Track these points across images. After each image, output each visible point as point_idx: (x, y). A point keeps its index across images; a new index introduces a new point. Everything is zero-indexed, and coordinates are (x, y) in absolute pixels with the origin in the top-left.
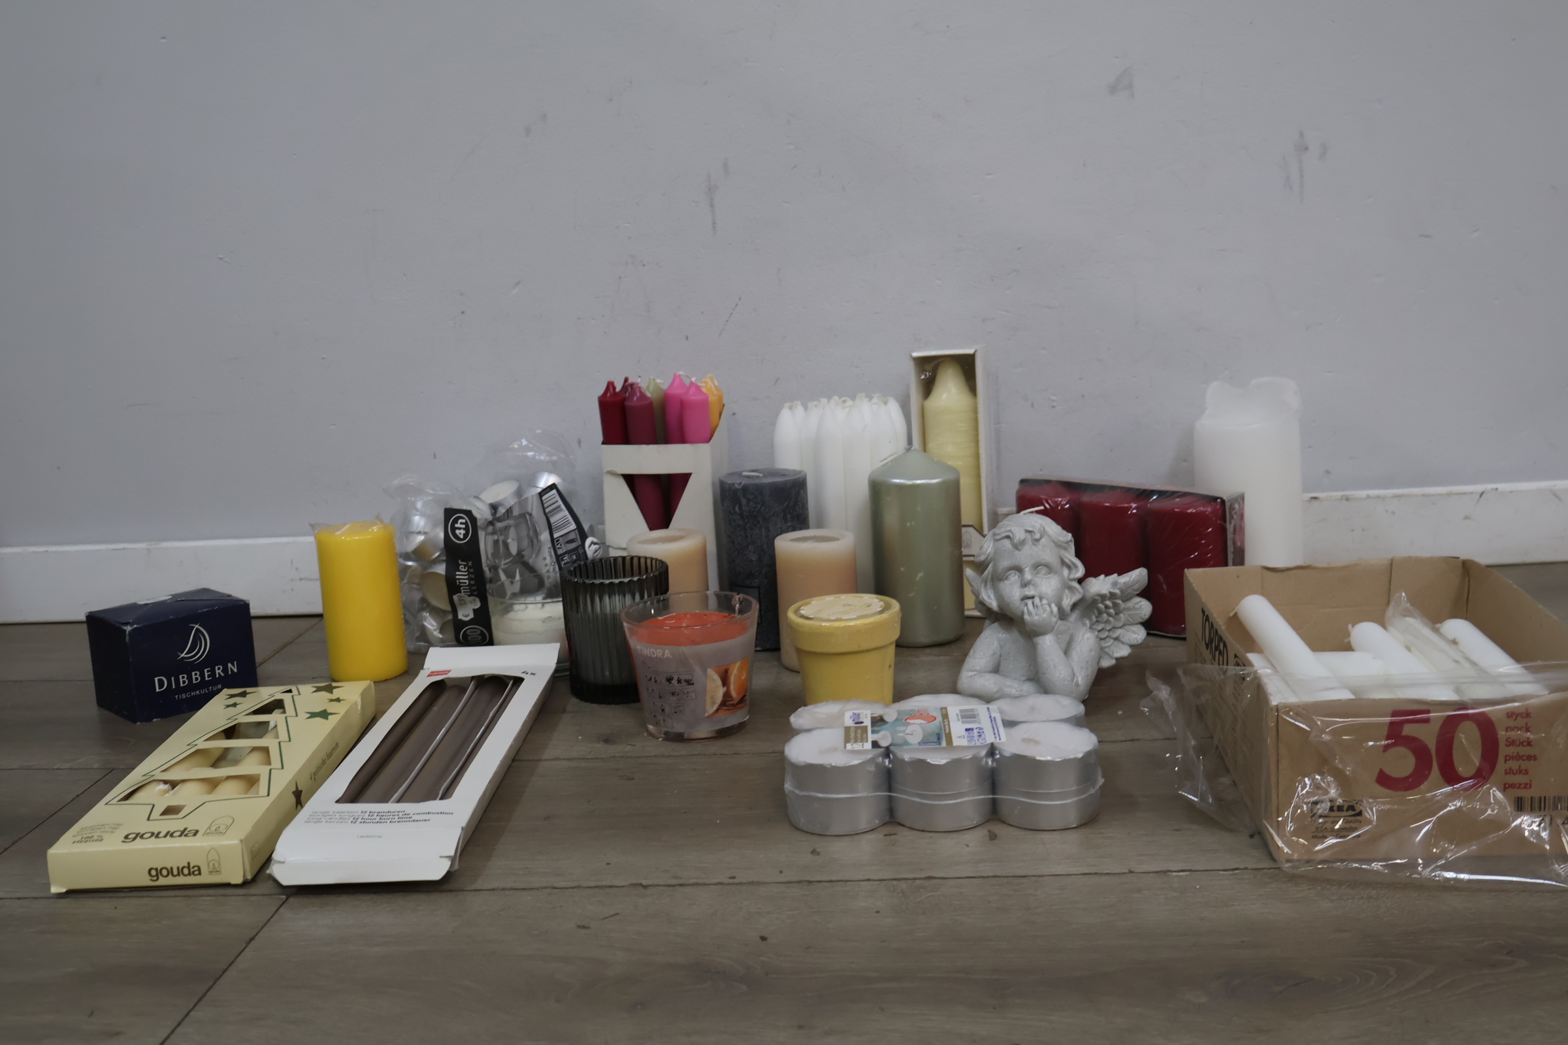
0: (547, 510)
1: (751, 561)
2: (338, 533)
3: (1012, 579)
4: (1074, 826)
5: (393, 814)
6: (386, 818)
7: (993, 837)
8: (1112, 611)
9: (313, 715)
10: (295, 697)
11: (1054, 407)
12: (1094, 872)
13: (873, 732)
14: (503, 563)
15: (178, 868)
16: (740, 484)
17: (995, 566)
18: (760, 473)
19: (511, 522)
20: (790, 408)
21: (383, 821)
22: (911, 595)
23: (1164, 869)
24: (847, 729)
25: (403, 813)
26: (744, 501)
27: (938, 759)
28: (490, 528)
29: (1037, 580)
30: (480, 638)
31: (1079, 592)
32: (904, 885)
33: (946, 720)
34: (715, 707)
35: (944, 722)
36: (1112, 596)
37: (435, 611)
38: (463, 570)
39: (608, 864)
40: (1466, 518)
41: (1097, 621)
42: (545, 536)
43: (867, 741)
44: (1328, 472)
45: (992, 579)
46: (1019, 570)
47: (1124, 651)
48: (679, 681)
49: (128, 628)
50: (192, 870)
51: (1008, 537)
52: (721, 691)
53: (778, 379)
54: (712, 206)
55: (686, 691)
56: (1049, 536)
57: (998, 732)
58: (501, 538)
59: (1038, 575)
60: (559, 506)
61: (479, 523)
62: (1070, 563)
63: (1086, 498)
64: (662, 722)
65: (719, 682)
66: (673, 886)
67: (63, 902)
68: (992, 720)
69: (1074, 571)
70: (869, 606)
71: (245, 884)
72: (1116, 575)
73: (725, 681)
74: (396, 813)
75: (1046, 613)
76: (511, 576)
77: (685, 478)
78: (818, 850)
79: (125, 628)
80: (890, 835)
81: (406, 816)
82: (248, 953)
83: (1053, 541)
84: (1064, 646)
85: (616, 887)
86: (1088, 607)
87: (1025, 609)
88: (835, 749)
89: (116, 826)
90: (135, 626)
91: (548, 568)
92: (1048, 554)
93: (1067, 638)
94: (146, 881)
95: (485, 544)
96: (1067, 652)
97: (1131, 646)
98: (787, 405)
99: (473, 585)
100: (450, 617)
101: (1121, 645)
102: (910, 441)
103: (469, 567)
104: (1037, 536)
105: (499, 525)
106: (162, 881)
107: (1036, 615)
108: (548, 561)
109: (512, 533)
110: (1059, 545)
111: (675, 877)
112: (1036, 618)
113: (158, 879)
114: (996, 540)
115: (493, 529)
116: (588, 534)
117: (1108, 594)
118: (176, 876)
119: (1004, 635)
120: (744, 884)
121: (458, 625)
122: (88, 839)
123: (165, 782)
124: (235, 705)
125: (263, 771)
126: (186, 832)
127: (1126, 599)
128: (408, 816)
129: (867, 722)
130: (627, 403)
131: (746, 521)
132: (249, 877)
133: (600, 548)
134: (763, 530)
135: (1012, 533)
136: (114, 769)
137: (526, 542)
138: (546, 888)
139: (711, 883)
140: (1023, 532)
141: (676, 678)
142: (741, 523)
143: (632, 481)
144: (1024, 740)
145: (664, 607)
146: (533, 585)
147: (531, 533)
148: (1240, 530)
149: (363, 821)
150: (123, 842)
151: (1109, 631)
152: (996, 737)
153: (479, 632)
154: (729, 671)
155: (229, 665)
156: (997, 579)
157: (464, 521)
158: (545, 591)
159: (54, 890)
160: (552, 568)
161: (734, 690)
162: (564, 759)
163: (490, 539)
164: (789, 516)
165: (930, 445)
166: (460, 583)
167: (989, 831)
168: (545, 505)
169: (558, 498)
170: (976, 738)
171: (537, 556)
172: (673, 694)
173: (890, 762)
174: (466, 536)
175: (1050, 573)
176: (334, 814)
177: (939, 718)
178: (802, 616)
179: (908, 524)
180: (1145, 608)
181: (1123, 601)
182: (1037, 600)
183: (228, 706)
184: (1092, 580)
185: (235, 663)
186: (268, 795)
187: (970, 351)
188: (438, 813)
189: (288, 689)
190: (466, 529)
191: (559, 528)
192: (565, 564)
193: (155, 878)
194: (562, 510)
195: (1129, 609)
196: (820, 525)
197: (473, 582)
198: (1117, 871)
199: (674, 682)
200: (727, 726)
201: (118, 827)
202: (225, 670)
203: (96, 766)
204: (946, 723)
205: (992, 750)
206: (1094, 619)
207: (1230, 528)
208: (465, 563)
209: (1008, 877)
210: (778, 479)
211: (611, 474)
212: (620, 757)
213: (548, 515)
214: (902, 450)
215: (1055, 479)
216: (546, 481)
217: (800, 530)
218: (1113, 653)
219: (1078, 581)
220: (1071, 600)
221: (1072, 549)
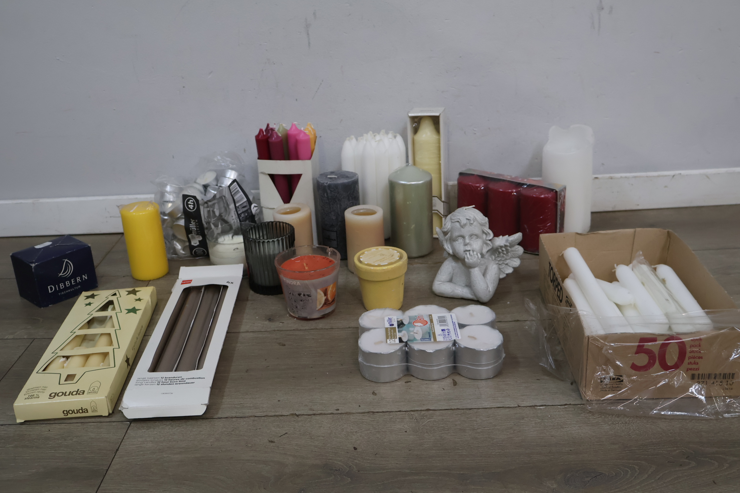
0: (233, 194)
1: (333, 219)
2: (132, 211)
3: (460, 241)
4: (492, 377)
5: (176, 379)
6: (173, 381)
7: (455, 383)
8: (505, 252)
9: (129, 311)
10: (118, 298)
11: (475, 134)
12: (502, 406)
13: (399, 331)
14: (213, 220)
15: (77, 410)
16: (327, 183)
17: (451, 234)
18: (335, 175)
19: (216, 201)
20: (349, 140)
21: (172, 383)
22: (408, 235)
23: (533, 404)
24: (387, 329)
25: (181, 378)
26: (329, 192)
27: (430, 348)
28: (206, 205)
29: (472, 242)
30: (202, 253)
31: (490, 246)
32: (416, 414)
33: (432, 324)
34: (321, 305)
35: (431, 325)
36: (506, 246)
37: (179, 241)
38: (193, 223)
39: (279, 401)
40: (666, 187)
41: (498, 256)
42: (232, 206)
43: (396, 338)
44: (603, 164)
45: (450, 239)
46: (463, 237)
47: (510, 271)
48: (304, 295)
49: (33, 265)
50: (83, 411)
51: (458, 222)
52: (324, 298)
53: (342, 120)
54: (308, 34)
55: (307, 299)
56: (477, 221)
57: (457, 333)
58: (211, 209)
59: (472, 240)
60: (238, 190)
61: (200, 202)
62: (486, 232)
63: (492, 186)
64: (296, 311)
65: (323, 294)
66: (310, 415)
67: (24, 427)
68: (454, 323)
69: (488, 236)
70: (393, 256)
71: (110, 415)
72: (507, 236)
73: (325, 294)
74: (178, 378)
75: (475, 258)
76: (217, 226)
77: (299, 176)
78: (375, 392)
79: (32, 265)
80: (408, 382)
81: (183, 380)
82: (116, 460)
83: (479, 223)
84: (483, 271)
85: (285, 416)
86: (495, 251)
87: (466, 256)
88: (382, 342)
89: (44, 388)
90: (36, 264)
91: (234, 221)
92: (477, 231)
93: (484, 267)
94: (62, 416)
95: (204, 212)
96: (484, 274)
97: (514, 268)
98: (348, 138)
99: (198, 231)
100: (188, 244)
101: (509, 267)
102: (407, 161)
103: (196, 222)
104: (472, 222)
105: (210, 203)
106: (69, 416)
107: (471, 259)
108: (234, 217)
109: (216, 206)
110: (482, 225)
111: (311, 409)
112: (471, 261)
113: (67, 415)
114: (452, 222)
115: (207, 205)
116: (252, 202)
117: (504, 246)
118: (76, 413)
119: (455, 265)
120: (344, 413)
121: (192, 248)
122: (32, 397)
123: (64, 357)
124: (90, 304)
125: (109, 349)
126: (79, 392)
128: (184, 380)
129: (396, 325)
130: (270, 140)
131: (330, 200)
132: (111, 412)
133: (258, 209)
134: (338, 205)
135: (460, 220)
136: (34, 339)
137: (223, 210)
138: (251, 416)
139: (328, 413)
140: (465, 219)
141: (303, 294)
142: (328, 202)
143: (273, 177)
144: (469, 337)
145: (294, 253)
146: (228, 230)
147: (225, 205)
148: (563, 205)
149: (162, 383)
150: (49, 398)
151: (503, 261)
152: (456, 336)
153: (202, 251)
154: (328, 289)
155: (83, 276)
156: (452, 240)
157: (192, 201)
158: (233, 231)
159: (18, 421)
160: (236, 221)
161: (330, 297)
162: (251, 332)
163: (206, 210)
164: (350, 198)
165: (417, 159)
166: (192, 229)
167: (453, 380)
168: (232, 191)
169: (237, 186)
170: (447, 336)
171: (228, 215)
172: (301, 301)
173: (407, 349)
174: (194, 208)
175: (477, 238)
176: (148, 379)
177: (429, 323)
178: (360, 262)
179: (408, 203)
181: (510, 247)
182: (471, 252)
183: (87, 305)
184: (496, 238)
185: (86, 275)
186: (115, 366)
187: (437, 114)
188: (198, 378)
189: (114, 293)
190: (194, 205)
191: (238, 202)
192: (242, 218)
193: (66, 415)
194: (239, 192)
195: (513, 251)
196: (364, 203)
197: (198, 229)
198: (512, 406)
199: (302, 295)
200: (327, 313)
201: (45, 389)
202: (81, 279)
203: (25, 337)
204: (432, 326)
205: (455, 343)
206: (496, 255)
207: (559, 204)
208: (194, 220)
209: (463, 409)
210: (345, 181)
211: (263, 173)
212: (278, 330)
213: (233, 196)
214: (404, 164)
215: (476, 173)
216: (230, 175)
217: (356, 205)
218: (505, 271)
219: (490, 240)
220: (487, 248)
221: (488, 225)
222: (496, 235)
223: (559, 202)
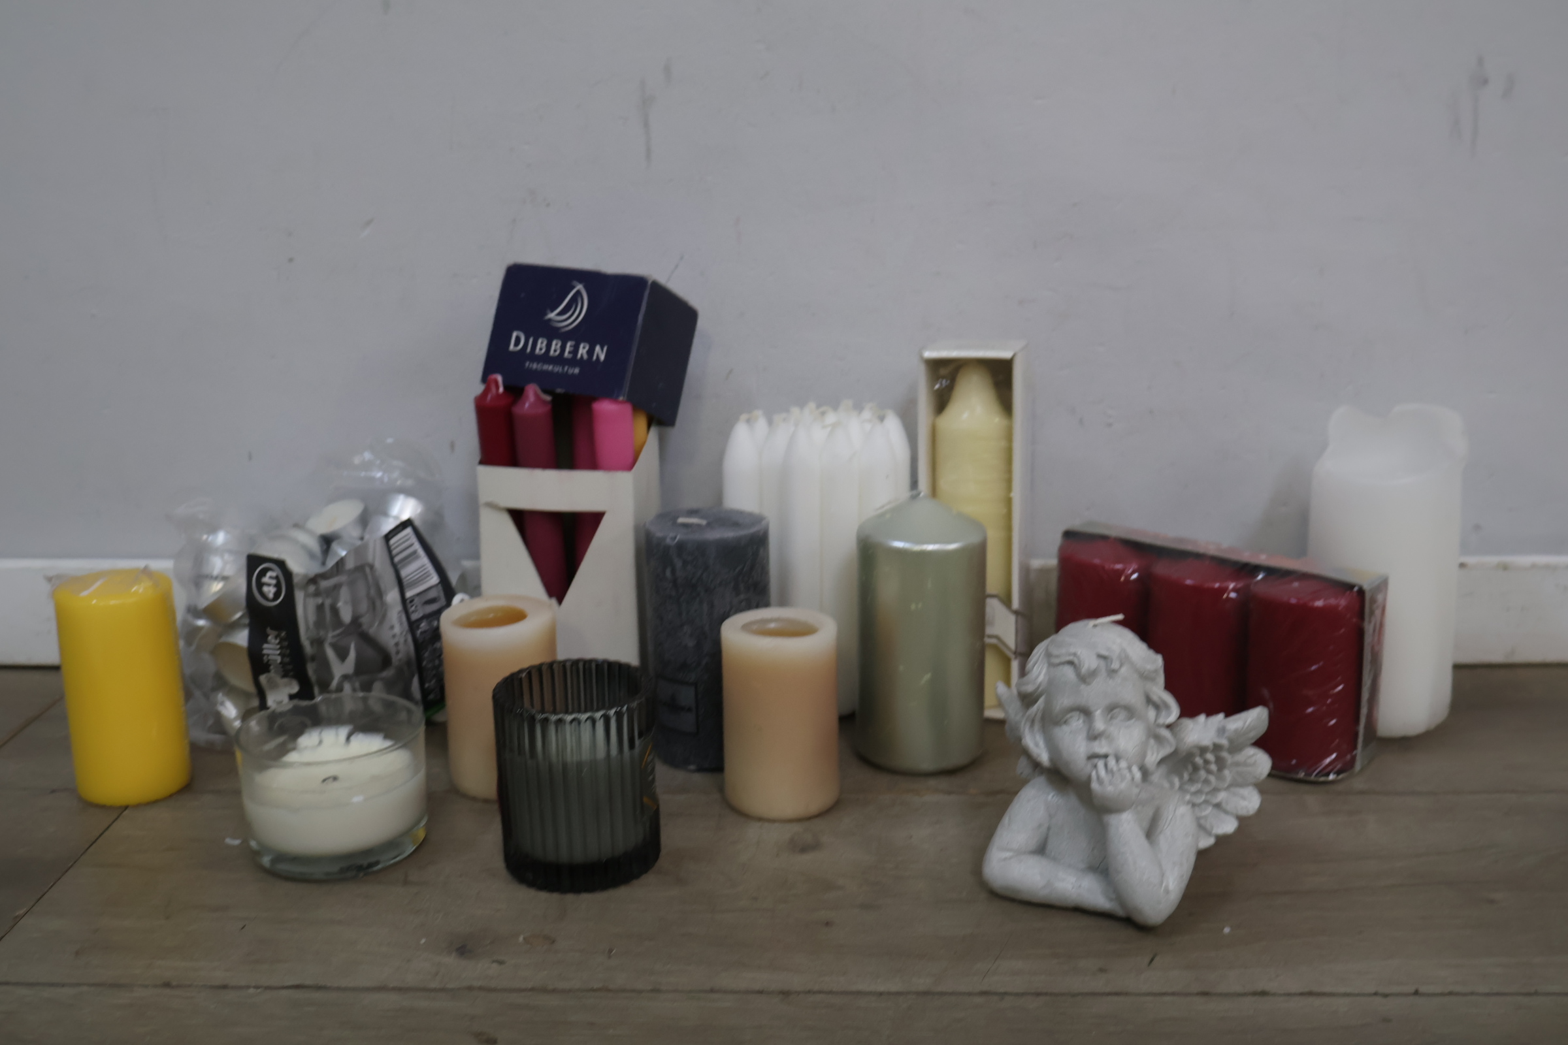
0: (397, 559)
1: (686, 647)
2: (85, 594)
3: (1074, 724)
8: (1213, 767)
11: (1110, 425)
14: (331, 636)
16: (674, 539)
17: (1048, 703)
18: (702, 517)
19: (342, 578)
20: (748, 421)
22: (912, 704)
26: (678, 564)
28: (312, 588)
29: (1113, 730)
31: (1170, 744)
36: (1217, 748)
37: (234, 693)
38: (273, 642)
41: (1191, 780)
42: (392, 596)
44: (1477, 527)
45: (1043, 719)
46: (1086, 712)
47: (1228, 826)
51: (1071, 663)
53: (731, 371)
54: (646, 125)
56: (1132, 663)
58: (329, 601)
59: (1114, 722)
60: (415, 552)
61: (296, 580)
62: (1158, 701)
63: (1162, 569)
69: (1164, 713)
72: (1221, 716)
75: (1124, 781)
76: (342, 655)
77: (595, 518)
83: (1136, 671)
84: (1146, 824)
86: (1183, 762)
87: (1094, 773)
91: (396, 640)
92: (1130, 694)
93: (1149, 812)
95: (305, 609)
96: (1150, 833)
97: (1240, 818)
98: (744, 417)
99: (287, 664)
100: (256, 703)
101: (1223, 816)
102: (914, 484)
103: (282, 639)
104: (1115, 665)
105: (325, 584)
107: (1111, 783)
108: (397, 629)
109: (344, 594)
110: (1145, 677)
112: (1110, 789)
114: (1051, 665)
115: (317, 590)
116: (456, 589)
117: (1211, 747)
127: (1235, 748)
130: (516, 410)
131: (681, 590)
135: (1078, 658)
137: (364, 606)
140: (1094, 657)
142: (674, 593)
143: (520, 518)
147: (373, 592)
148: (1380, 629)
151: (1207, 794)
156: (1050, 721)
157: (273, 574)
158: (392, 671)
160: (402, 640)
163: (312, 603)
164: (741, 585)
165: (944, 484)
166: (269, 659)
168: (394, 552)
169: (414, 540)
171: (381, 622)
174: (277, 595)
175: (1130, 719)
179: (913, 607)
180: (1262, 762)
181: (1230, 752)
182: (1112, 762)
184: (1188, 723)
187: (1005, 354)
190: (278, 585)
191: (413, 584)
192: (422, 633)
194: (418, 557)
195: (1237, 764)
196: (784, 602)
197: (287, 660)
206: (1186, 776)
207: (1369, 628)
208: (276, 633)
210: (729, 534)
211: (492, 506)
212: (481, 988)
213: (399, 566)
214: (904, 492)
215: (1113, 533)
216: (401, 510)
217: (758, 606)
218: (1212, 827)
219: (1169, 727)
220: (1158, 754)
221: (1161, 679)
222: (1189, 711)
223: (1370, 622)
